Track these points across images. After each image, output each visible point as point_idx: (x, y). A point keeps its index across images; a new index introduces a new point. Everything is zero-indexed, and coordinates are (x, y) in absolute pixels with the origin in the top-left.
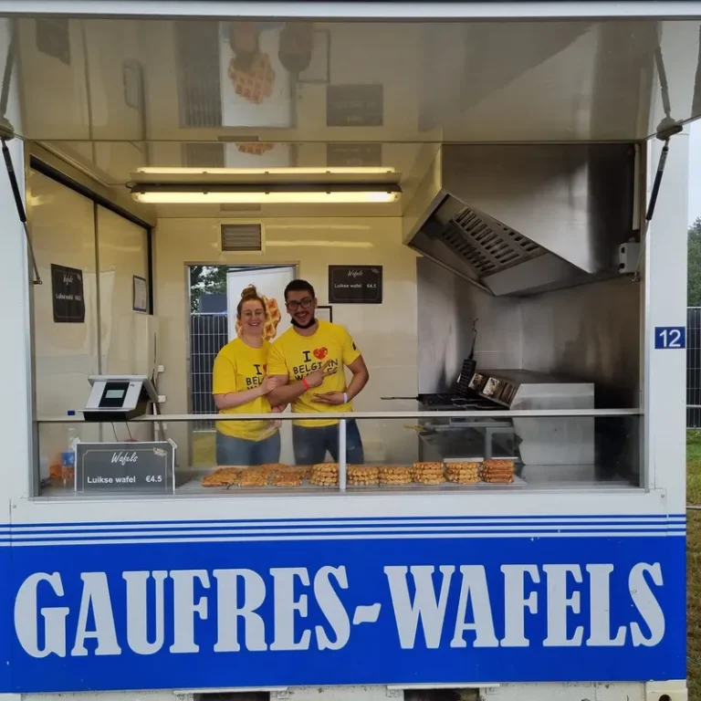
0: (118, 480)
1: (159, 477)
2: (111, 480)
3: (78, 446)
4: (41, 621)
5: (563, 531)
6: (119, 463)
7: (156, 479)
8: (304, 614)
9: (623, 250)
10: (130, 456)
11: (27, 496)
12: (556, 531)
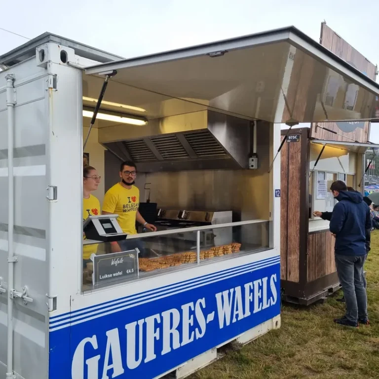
0: (114, 275)
1: (132, 270)
2: (111, 275)
3: (95, 257)
4: (86, 367)
5: (258, 267)
6: (114, 265)
7: (131, 271)
8: (192, 325)
9: (253, 160)
10: (119, 260)
11: (79, 292)
12: (256, 268)
